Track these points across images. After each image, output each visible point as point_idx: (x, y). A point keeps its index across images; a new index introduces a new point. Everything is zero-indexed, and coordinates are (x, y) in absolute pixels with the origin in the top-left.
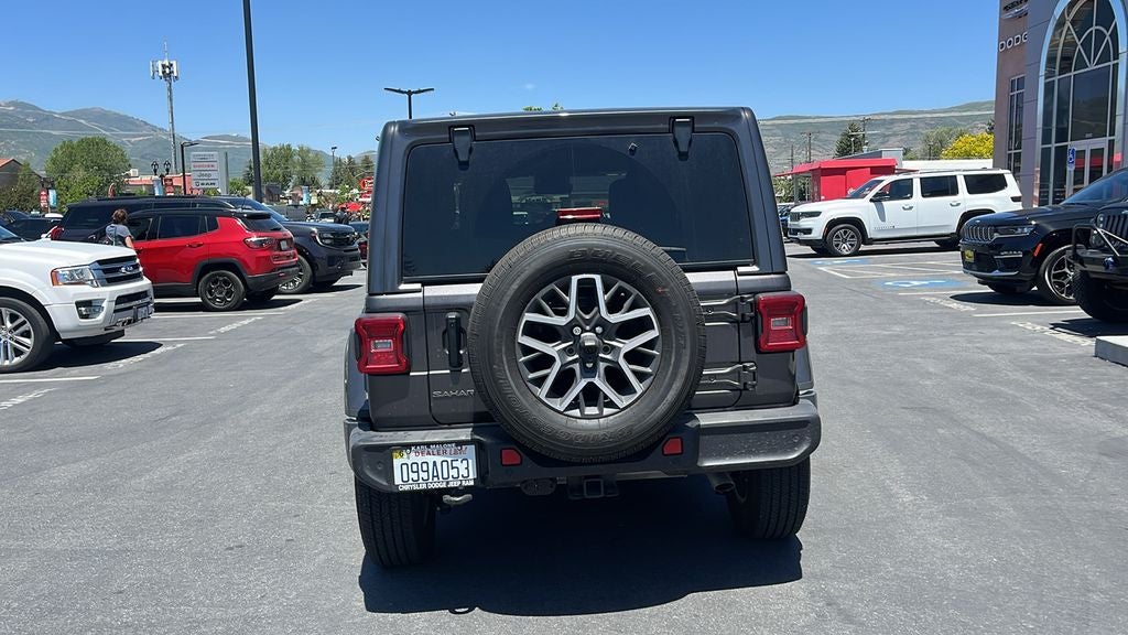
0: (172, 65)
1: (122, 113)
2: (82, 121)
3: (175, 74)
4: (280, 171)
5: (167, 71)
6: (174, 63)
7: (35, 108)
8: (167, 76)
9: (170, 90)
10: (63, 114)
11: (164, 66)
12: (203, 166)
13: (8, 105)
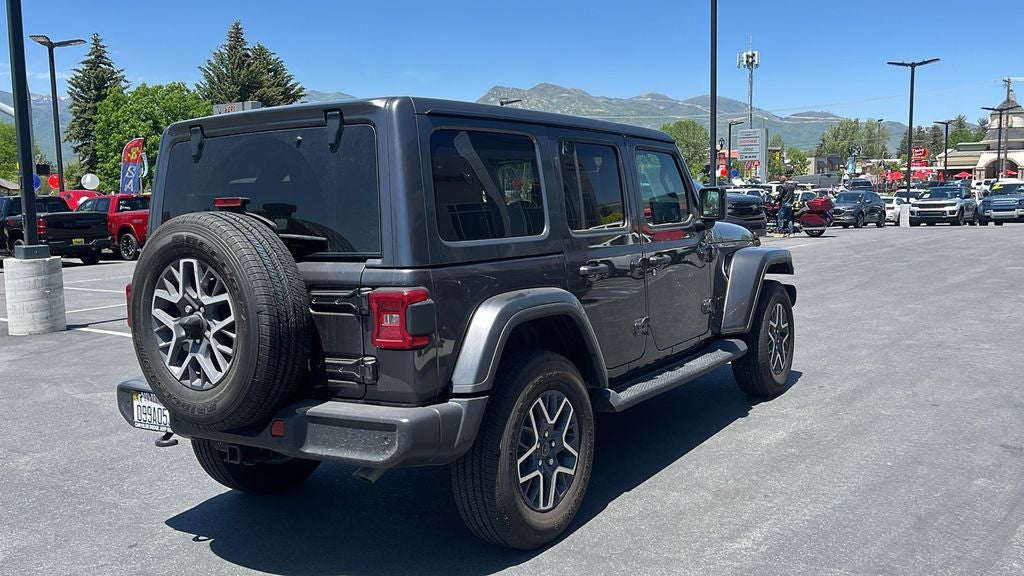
0: (754, 55)
1: (729, 98)
2: (699, 107)
3: (756, 63)
4: (846, 143)
5: (750, 60)
6: (756, 53)
7: (667, 98)
8: (750, 64)
9: (751, 76)
10: (685, 102)
11: (747, 56)
12: (748, 141)
13: (647, 97)
